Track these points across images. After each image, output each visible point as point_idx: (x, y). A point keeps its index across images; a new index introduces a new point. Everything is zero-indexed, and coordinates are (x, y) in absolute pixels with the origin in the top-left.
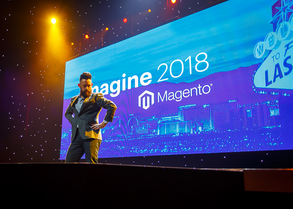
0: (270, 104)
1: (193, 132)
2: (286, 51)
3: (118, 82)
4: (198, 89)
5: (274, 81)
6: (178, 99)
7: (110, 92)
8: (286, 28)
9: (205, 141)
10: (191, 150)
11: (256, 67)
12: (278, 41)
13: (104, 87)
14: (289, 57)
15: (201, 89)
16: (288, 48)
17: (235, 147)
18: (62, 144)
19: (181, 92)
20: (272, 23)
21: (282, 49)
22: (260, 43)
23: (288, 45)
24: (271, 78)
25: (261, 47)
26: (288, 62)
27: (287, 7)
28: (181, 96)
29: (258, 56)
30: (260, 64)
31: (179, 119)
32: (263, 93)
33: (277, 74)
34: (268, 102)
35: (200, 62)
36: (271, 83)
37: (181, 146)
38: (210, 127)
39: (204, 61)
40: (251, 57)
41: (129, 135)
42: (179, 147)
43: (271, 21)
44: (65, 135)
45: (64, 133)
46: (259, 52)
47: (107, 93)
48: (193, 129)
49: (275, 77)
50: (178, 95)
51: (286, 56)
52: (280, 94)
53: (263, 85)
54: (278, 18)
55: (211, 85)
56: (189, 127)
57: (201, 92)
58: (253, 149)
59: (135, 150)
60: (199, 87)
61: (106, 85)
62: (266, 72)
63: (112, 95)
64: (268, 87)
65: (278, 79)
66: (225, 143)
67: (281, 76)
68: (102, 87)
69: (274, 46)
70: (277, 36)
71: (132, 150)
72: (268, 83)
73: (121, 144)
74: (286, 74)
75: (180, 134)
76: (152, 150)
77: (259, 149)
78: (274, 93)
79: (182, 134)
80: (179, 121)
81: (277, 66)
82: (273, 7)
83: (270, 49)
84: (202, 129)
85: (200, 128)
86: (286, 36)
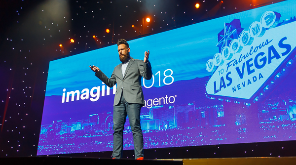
0: (218, 108)
1: (161, 129)
2: (228, 68)
3: (98, 88)
4: (165, 99)
5: (220, 90)
6: (149, 107)
7: (90, 97)
8: (227, 51)
9: (170, 137)
10: (159, 145)
11: (208, 78)
12: (222, 60)
13: (85, 92)
14: (230, 73)
15: (168, 99)
16: (229, 66)
17: (193, 141)
18: (41, 139)
19: (151, 100)
20: (218, 46)
21: (225, 66)
22: (210, 61)
23: (229, 64)
24: (218, 88)
25: (211, 63)
26: (229, 76)
27: (227, 36)
28: (152, 104)
29: (209, 70)
30: (211, 76)
31: (150, 118)
32: (213, 98)
33: (222, 84)
34: (216, 106)
35: (167, 76)
36: (218, 91)
37: (151, 141)
38: (174, 125)
39: (170, 76)
40: (205, 70)
41: (107, 131)
42: (149, 142)
43: (218, 44)
44: (44, 131)
45: (43, 129)
46: (210, 67)
47: (87, 97)
48: (161, 126)
49: (221, 87)
50: (150, 103)
51: (228, 72)
52: (224, 100)
53: (213, 93)
54: (222, 43)
55: (176, 96)
56: (157, 125)
57: (168, 102)
58: (206, 143)
59: (111, 145)
60: (166, 97)
61: (87, 90)
62: (215, 83)
63: (92, 100)
64: (216, 94)
65: (223, 88)
66: (186, 138)
67: (225, 87)
68: (83, 91)
69: (219, 63)
70: (221, 56)
71: (109, 145)
72: (216, 91)
73: (99, 139)
74: (228, 85)
75: (150, 131)
76: (126, 145)
77: (210, 144)
78: (220, 99)
79: (152, 130)
80: (149, 119)
81: (222, 78)
82: (219, 35)
83: (217, 65)
84: (168, 126)
85: (166, 126)
86: (228, 57)
